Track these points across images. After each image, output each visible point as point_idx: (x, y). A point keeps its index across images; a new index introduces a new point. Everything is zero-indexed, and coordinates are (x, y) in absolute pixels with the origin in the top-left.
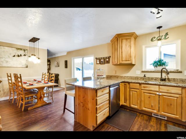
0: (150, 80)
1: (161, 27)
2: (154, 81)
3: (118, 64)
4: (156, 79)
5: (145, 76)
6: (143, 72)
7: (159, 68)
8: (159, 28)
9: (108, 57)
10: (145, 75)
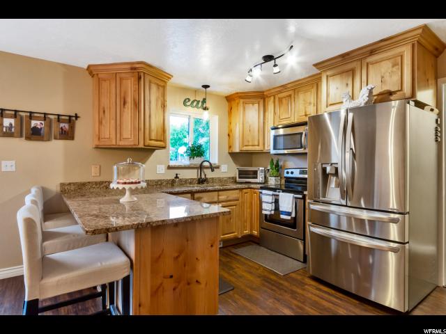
0: (182, 184)
1: (208, 86)
2: (188, 185)
3: (141, 146)
4: (191, 182)
5: (177, 177)
6: (170, 168)
7: (197, 161)
8: (206, 87)
9: (70, 116)
10: (177, 174)
